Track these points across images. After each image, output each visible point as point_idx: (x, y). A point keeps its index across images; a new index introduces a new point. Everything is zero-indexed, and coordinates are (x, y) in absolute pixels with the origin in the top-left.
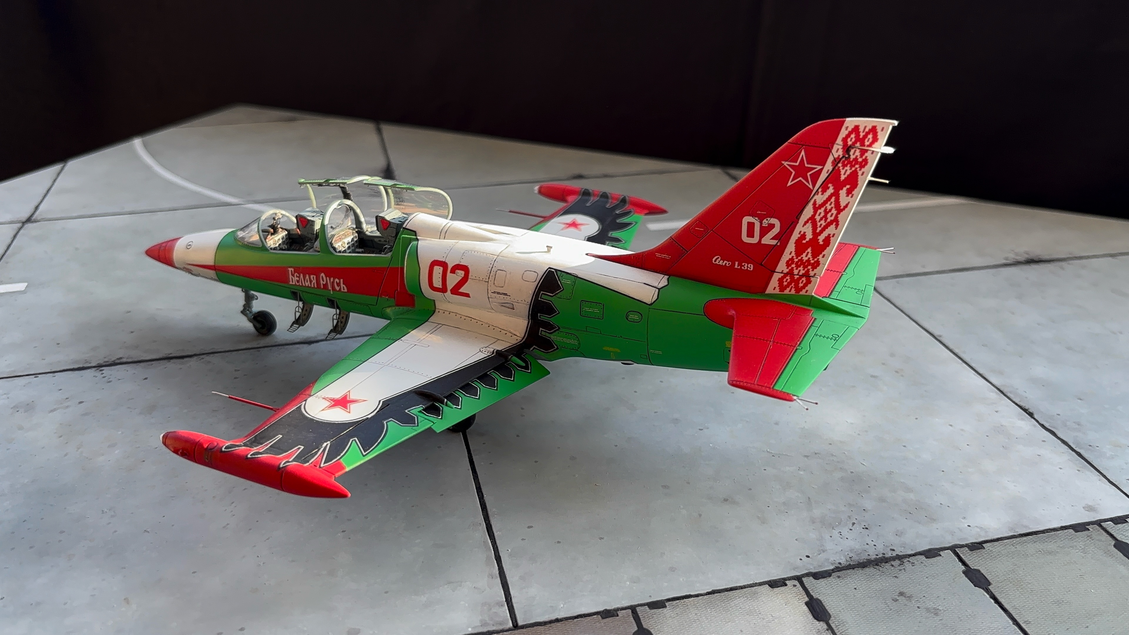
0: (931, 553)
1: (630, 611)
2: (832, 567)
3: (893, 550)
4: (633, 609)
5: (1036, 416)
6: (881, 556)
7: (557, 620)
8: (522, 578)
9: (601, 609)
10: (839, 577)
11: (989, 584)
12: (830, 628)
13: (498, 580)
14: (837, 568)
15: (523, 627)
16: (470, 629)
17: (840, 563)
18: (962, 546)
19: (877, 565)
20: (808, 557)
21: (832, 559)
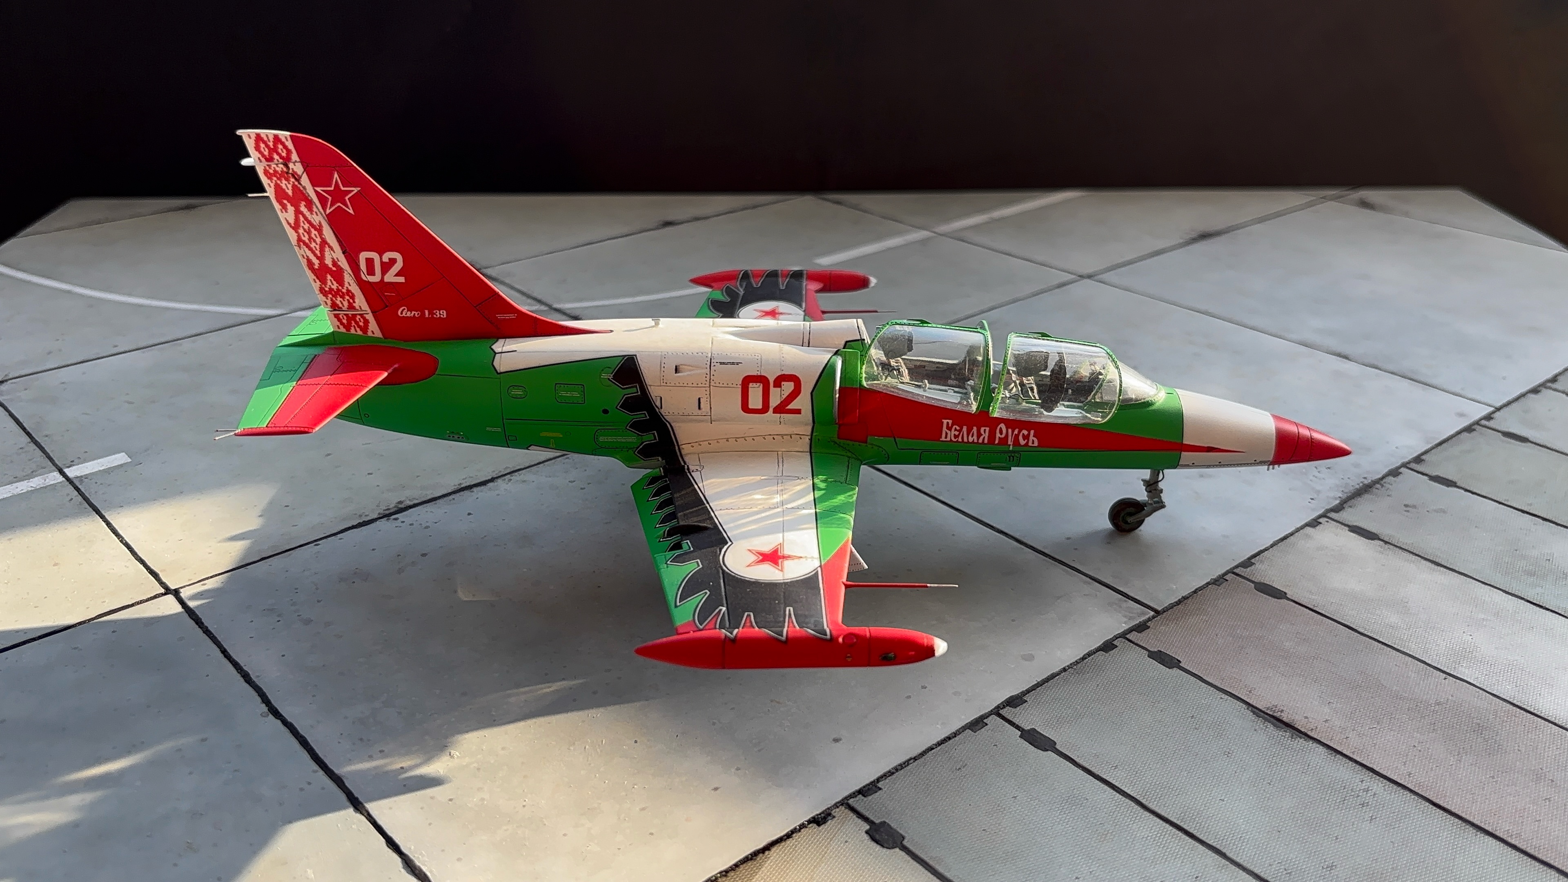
0: (1395, 473)
1: (1232, 574)
2: (1338, 502)
3: (1365, 478)
4: (1232, 572)
5: (1350, 357)
6: (1361, 485)
7: (1185, 598)
9: (1209, 579)
10: (1351, 507)
11: (1456, 483)
12: (1386, 542)
14: (1341, 501)
15: (1165, 610)
16: (1124, 625)
17: (1340, 497)
18: (1409, 462)
19: (1366, 491)
20: (1312, 499)
21: (1331, 496)
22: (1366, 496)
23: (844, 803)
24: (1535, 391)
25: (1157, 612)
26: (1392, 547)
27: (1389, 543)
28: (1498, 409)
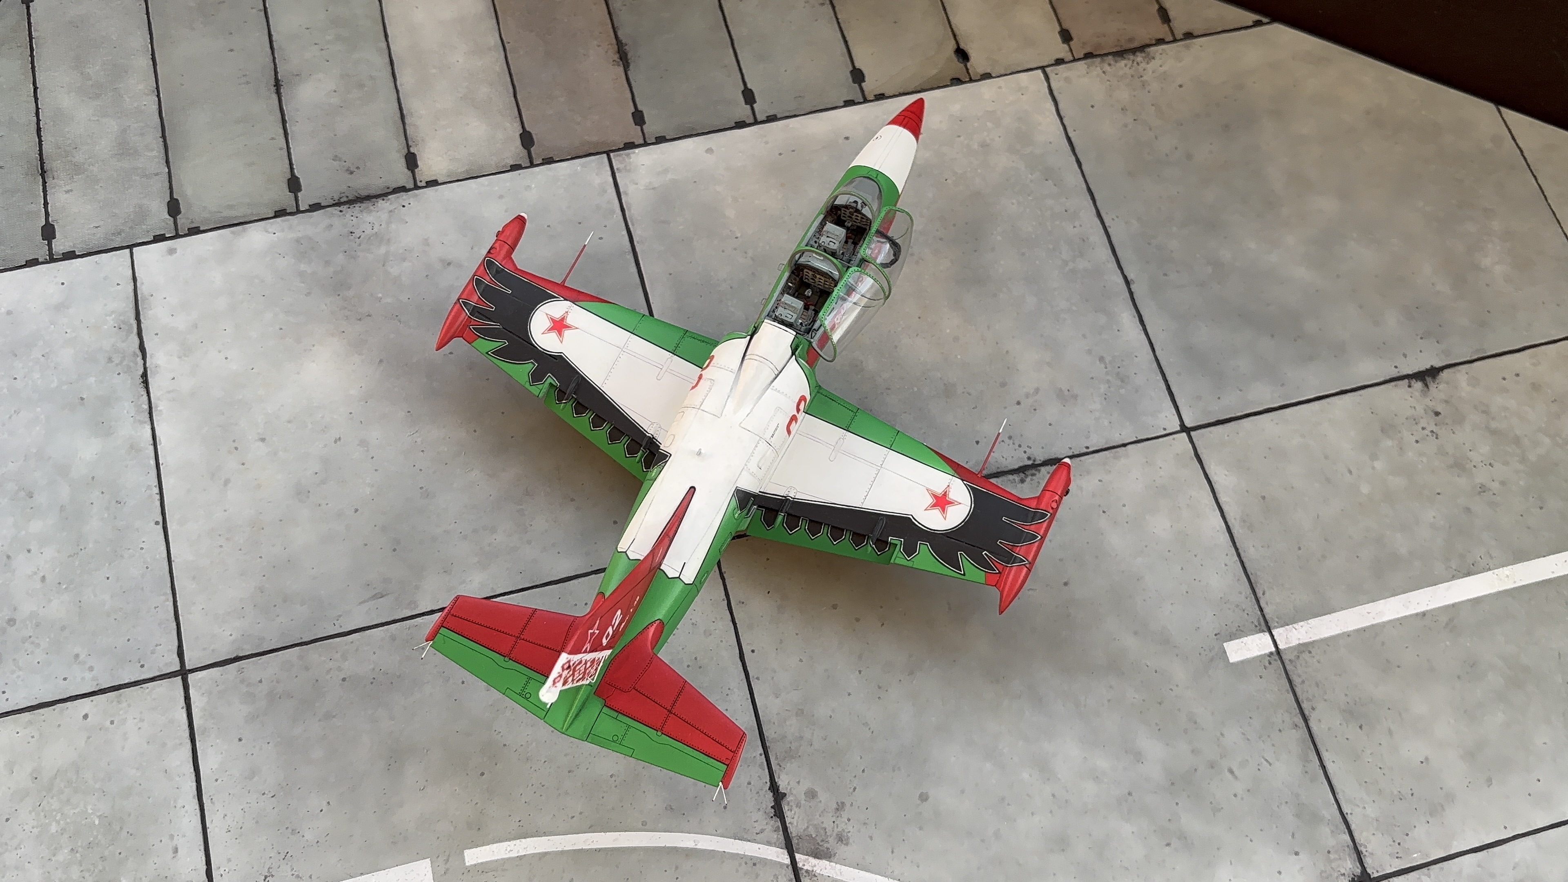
0: (315, 207)
1: (535, 163)
2: (390, 197)
3: (341, 211)
4: (532, 165)
7: (581, 157)
8: (605, 191)
9: (553, 165)
10: (388, 188)
12: (408, 147)
13: (621, 190)
14: (387, 197)
15: (603, 152)
17: (383, 200)
18: (291, 213)
19: (358, 198)
20: (404, 206)
21: (388, 204)
22: (364, 193)
23: (866, 101)
24: (70, 255)
25: (608, 153)
26: (410, 143)
27: (408, 144)
28: (131, 247)
